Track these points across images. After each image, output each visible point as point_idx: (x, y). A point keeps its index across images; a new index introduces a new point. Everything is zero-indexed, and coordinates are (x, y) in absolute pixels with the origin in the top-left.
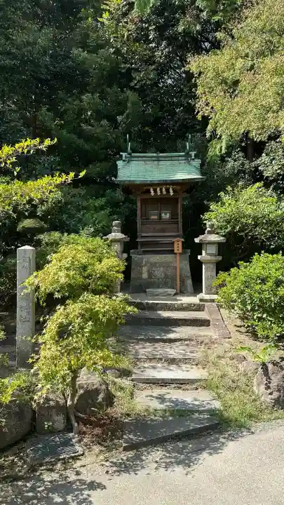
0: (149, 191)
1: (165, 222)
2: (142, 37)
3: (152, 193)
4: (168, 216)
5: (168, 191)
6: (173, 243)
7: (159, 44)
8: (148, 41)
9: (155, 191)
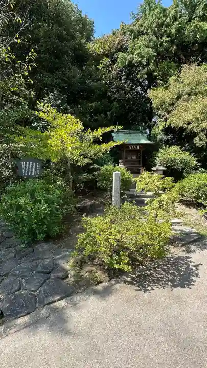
0: (129, 147)
1: (134, 160)
2: (118, 77)
3: (130, 148)
4: (135, 158)
5: (137, 147)
6: (140, 169)
7: (126, 82)
8: (121, 80)
9: (132, 147)
